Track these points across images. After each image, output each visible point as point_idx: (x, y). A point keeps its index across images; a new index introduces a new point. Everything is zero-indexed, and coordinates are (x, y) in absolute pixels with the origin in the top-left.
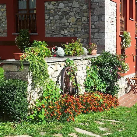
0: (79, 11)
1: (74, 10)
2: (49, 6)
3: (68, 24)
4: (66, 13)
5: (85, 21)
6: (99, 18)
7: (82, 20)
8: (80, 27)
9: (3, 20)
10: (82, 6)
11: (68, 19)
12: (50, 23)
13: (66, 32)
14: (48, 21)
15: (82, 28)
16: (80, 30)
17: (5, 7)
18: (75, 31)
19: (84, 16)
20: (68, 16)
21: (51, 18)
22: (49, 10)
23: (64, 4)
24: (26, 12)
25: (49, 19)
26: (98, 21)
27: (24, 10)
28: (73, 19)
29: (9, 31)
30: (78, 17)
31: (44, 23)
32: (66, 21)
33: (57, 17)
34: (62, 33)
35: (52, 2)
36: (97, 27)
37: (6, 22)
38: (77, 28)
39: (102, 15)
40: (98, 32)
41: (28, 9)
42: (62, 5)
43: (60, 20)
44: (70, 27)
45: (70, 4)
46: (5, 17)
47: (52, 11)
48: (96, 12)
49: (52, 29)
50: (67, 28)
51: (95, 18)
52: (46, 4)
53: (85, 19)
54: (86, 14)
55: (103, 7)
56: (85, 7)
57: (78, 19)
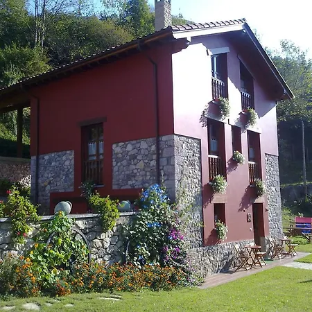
0: (146, 153)
1: (142, 152)
2: (117, 149)
3: (135, 171)
4: (134, 157)
5: (153, 166)
6: (168, 161)
7: (151, 165)
8: (148, 174)
9: (71, 170)
10: (150, 146)
11: (135, 164)
12: (118, 171)
13: (134, 182)
14: (115, 169)
15: (151, 176)
16: (148, 178)
17: (73, 153)
18: (143, 179)
19: (152, 160)
20: (136, 160)
21: (119, 164)
22: (117, 154)
23: (133, 145)
24: (95, 158)
25: (116, 165)
26: (167, 165)
27: (93, 155)
28: (141, 165)
29: (76, 184)
30: (146, 161)
31: (112, 171)
32: (134, 167)
33: (124, 162)
34: (130, 183)
35: (121, 144)
36: (167, 173)
37: (73, 173)
38: (146, 175)
39: (171, 157)
40: (168, 179)
41: (98, 154)
42: (129, 147)
43: (129, 166)
44: (138, 174)
45: (138, 145)
46: (73, 166)
47: (120, 155)
48: (165, 153)
49: (120, 179)
50: (134, 176)
51: (163, 161)
52: (114, 146)
53: (153, 163)
54: (155, 157)
55: (172, 146)
56: (153, 148)
57: (146, 163)
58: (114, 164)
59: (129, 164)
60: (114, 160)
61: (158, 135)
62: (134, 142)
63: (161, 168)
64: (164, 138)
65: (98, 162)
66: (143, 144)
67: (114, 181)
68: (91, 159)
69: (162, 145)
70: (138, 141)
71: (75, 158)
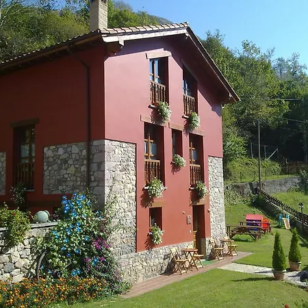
0: (78, 158)
1: (74, 156)
2: (48, 152)
3: (66, 176)
4: (65, 161)
5: (84, 171)
6: (98, 166)
7: (82, 170)
8: (79, 179)
9: (3, 173)
10: (81, 151)
11: (67, 169)
12: (49, 175)
13: (64, 187)
14: (46, 173)
15: (81, 182)
16: (79, 183)
17: (5, 155)
18: (73, 185)
19: (83, 165)
20: (67, 165)
21: (50, 168)
22: (49, 158)
23: (64, 148)
24: (27, 161)
25: (48, 169)
26: (98, 170)
27: (26, 158)
28: (72, 170)
29: (7, 188)
30: (77, 166)
31: (43, 175)
32: (65, 172)
33: (55, 167)
34: (60, 188)
35: (52, 147)
36: (97, 179)
37: (5, 176)
38: (76, 181)
39: (101, 162)
40: (97, 186)
41: (30, 157)
42: (61, 151)
43: (60, 170)
44: (69, 179)
45: (69, 150)
46: (5, 169)
47: (51, 159)
48: (96, 159)
49: (50, 184)
50: (65, 182)
51: (94, 166)
52: (46, 149)
53: (84, 168)
54: (85, 162)
55: (103, 152)
56: (84, 152)
57: (77, 168)
58: (45, 168)
59: (60, 168)
60: (45, 164)
61: (89, 140)
62: (66, 146)
63: (92, 173)
64: (95, 143)
65: (30, 165)
66: (75, 149)
67: (45, 186)
68: (23, 161)
69: (94, 150)
70: (69, 145)
71: (7, 160)
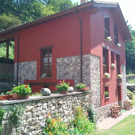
0: (75, 63)
1: (73, 62)
2: (59, 60)
3: (69, 71)
5: (78, 69)
7: (77, 69)
8: (76, 73)
9: (35, 70)
10: (77, 60)
11: (69, 68)
12: (59, 71)
13: (68, 76)
14: (58, 70)
15: (77, 74)
16: (76, 75)
17: (36, 62)
18: (73, 75)
19: (78, 66)
20: (69, 66)
21: (60, 68)
22: (59, 63)
23: (67, 59)
24: (47, 65)
25: (59, 68)
26: (86, 68)
27: (46, 63)
28: (72, 68)
30: (75, 67)
31: (56, 71)
32: (68, 69)
33: (63, 67)
34: (66, 77)
35: (61, 58)
36: (86, 73)
37: (36, 71)
38: (74, 74)
39: (88, 65)
40: (86, 76)
41: (49, 63)
43: (65, 69)
44: (70, 73)
45: (70, 59)
46: (36, 68)
47: (61, 64)
48: (85, 63)
49: (60, 75)
50: (68, 74)
51: (84, 67)
52: (57, 59)
53: (78, 68)
54: (80, 65)
55: (89, 60)
56: (79, 60)
57: (75, 68)
58: (57, 68)
60: (57, 66)
61: (81, 54)
62: (68, 57)
63: (83, 70)
64: (85, 56)
65: (49, 66)
66: (73, 59)
67: (57, 76)
68: (45, 65)
69: (84, 59)
70: (70, 57)
71: (37, 65)
